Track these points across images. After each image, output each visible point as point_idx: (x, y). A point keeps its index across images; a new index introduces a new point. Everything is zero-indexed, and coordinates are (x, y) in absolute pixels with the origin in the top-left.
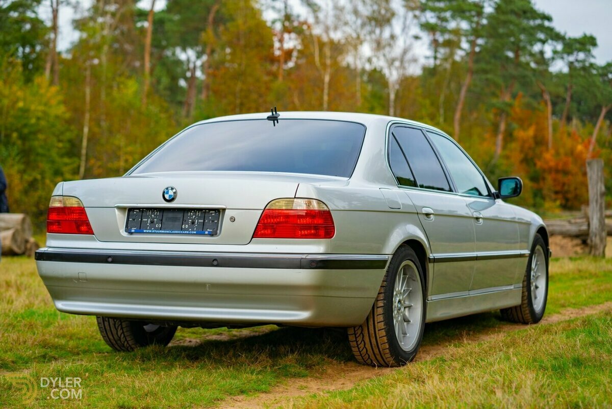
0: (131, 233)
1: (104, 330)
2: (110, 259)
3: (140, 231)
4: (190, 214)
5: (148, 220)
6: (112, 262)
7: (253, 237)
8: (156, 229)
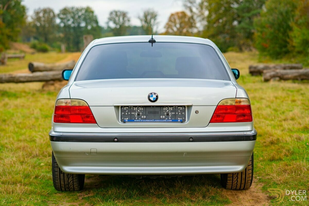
0: (125, 122)
1: (59, 179)
2: (116, 140)
3: (131, 120)
4: (165, 109)
5: (135, 113)
6: (117, 141)
7: (209, 123)
8: (142, 119)
